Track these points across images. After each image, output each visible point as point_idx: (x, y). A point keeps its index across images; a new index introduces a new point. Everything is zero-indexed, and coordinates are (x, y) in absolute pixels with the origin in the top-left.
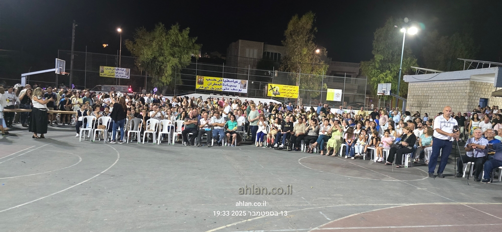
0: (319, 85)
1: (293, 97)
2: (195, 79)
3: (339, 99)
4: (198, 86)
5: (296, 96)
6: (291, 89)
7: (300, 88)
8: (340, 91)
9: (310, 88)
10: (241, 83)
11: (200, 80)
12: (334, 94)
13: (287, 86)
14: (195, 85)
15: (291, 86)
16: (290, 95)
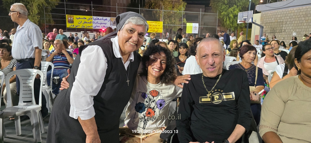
0: (180, 21)
1: (158, 32)
2: (65, 18)
3: (196, 32)
4: (68, 25)
5: (161, 31)
6: (156, 24)
7: (163, 23)
8: (197, 25)
9: (172, 23)
10: (111, 20)
11: (69, 19)
12: (192, 28)
13: (152, 22)
14: (65, 23)
15: (156, 22)
16: (156, 30)
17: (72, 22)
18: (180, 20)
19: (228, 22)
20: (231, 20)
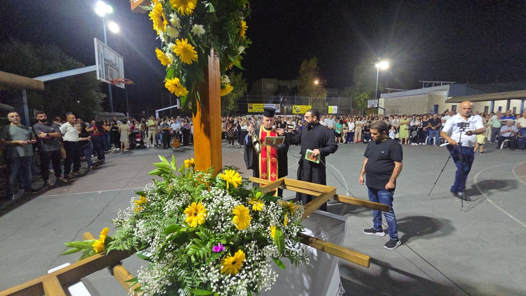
2: (247, 106)
3: (336, 112)
4: (249, 110)
8: (336, 107)
9: (317, 106)
10: (276, 106)
11: (250, 106)
12: (333, 109)
13: (304, 106)
14: (247, 109)
15: (306, 106)
17: (251, 108)
18: (324, 104)
19: (360, 105)
20: (362, 103)
